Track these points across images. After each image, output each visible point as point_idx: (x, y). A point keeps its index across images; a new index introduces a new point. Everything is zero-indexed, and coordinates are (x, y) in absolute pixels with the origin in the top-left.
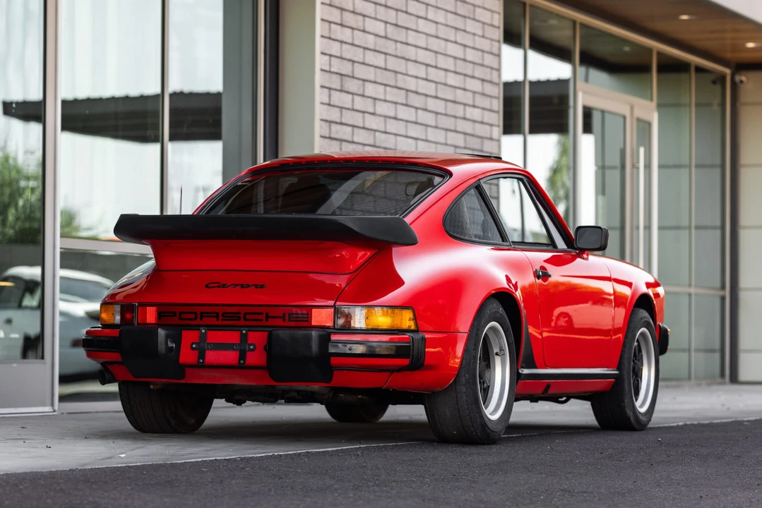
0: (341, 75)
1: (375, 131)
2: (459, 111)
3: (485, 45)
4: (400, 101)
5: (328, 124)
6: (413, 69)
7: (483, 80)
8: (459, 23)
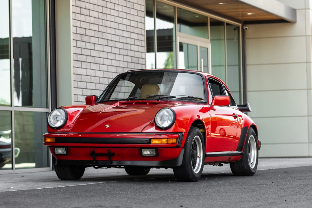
0: (81, 34)
1: (95, 57)
2: (129, 47)
3: (138, 19)
4: (105, 44)
5: (76, 55)
6: (109, 31)
7: (138, 34)
8: (127, 10)
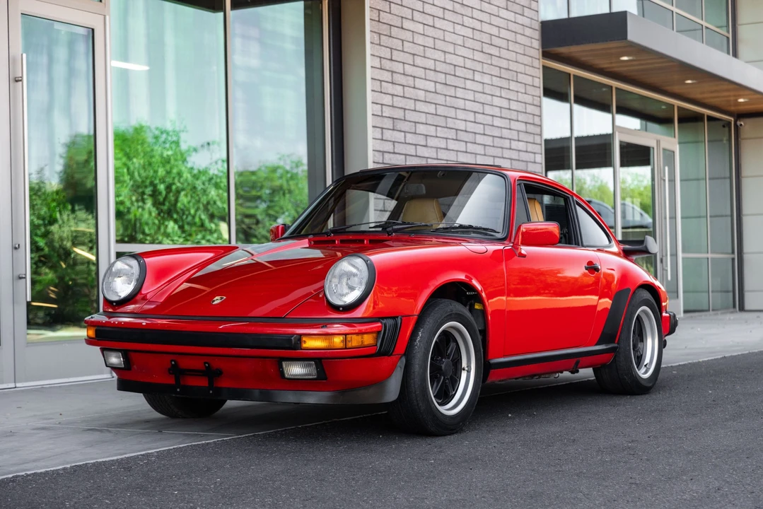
0: (393, 118)
1: (428, 158)
2: (506, 144)
3: (528, 99)
4: (450, 137)
5: (381, 153)
6: (461, 115)
7: (526, 123)
8: (504, 84)
